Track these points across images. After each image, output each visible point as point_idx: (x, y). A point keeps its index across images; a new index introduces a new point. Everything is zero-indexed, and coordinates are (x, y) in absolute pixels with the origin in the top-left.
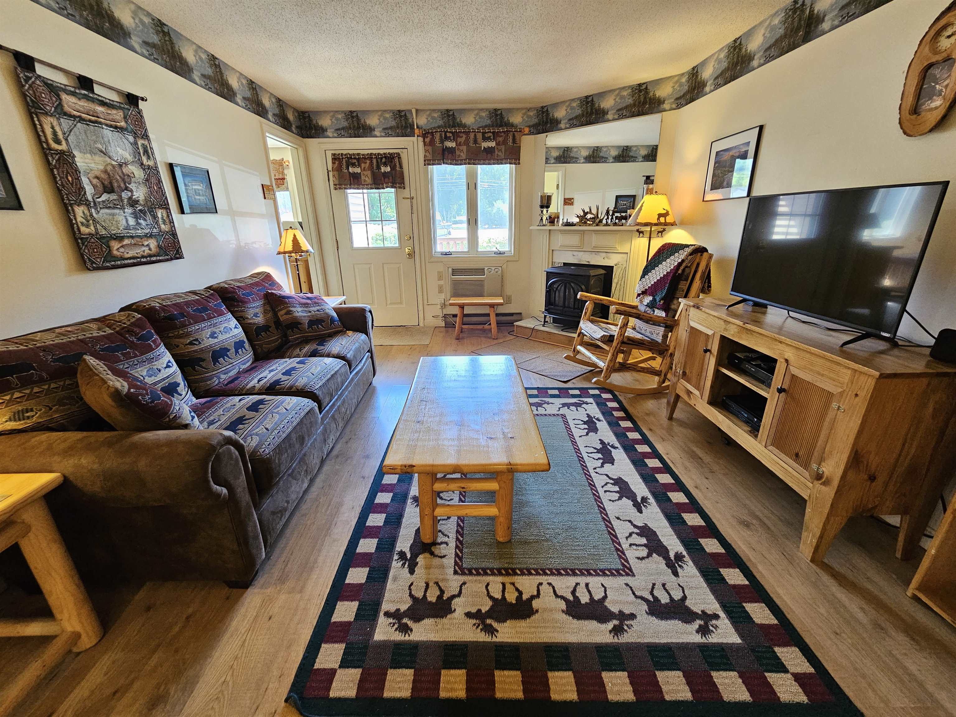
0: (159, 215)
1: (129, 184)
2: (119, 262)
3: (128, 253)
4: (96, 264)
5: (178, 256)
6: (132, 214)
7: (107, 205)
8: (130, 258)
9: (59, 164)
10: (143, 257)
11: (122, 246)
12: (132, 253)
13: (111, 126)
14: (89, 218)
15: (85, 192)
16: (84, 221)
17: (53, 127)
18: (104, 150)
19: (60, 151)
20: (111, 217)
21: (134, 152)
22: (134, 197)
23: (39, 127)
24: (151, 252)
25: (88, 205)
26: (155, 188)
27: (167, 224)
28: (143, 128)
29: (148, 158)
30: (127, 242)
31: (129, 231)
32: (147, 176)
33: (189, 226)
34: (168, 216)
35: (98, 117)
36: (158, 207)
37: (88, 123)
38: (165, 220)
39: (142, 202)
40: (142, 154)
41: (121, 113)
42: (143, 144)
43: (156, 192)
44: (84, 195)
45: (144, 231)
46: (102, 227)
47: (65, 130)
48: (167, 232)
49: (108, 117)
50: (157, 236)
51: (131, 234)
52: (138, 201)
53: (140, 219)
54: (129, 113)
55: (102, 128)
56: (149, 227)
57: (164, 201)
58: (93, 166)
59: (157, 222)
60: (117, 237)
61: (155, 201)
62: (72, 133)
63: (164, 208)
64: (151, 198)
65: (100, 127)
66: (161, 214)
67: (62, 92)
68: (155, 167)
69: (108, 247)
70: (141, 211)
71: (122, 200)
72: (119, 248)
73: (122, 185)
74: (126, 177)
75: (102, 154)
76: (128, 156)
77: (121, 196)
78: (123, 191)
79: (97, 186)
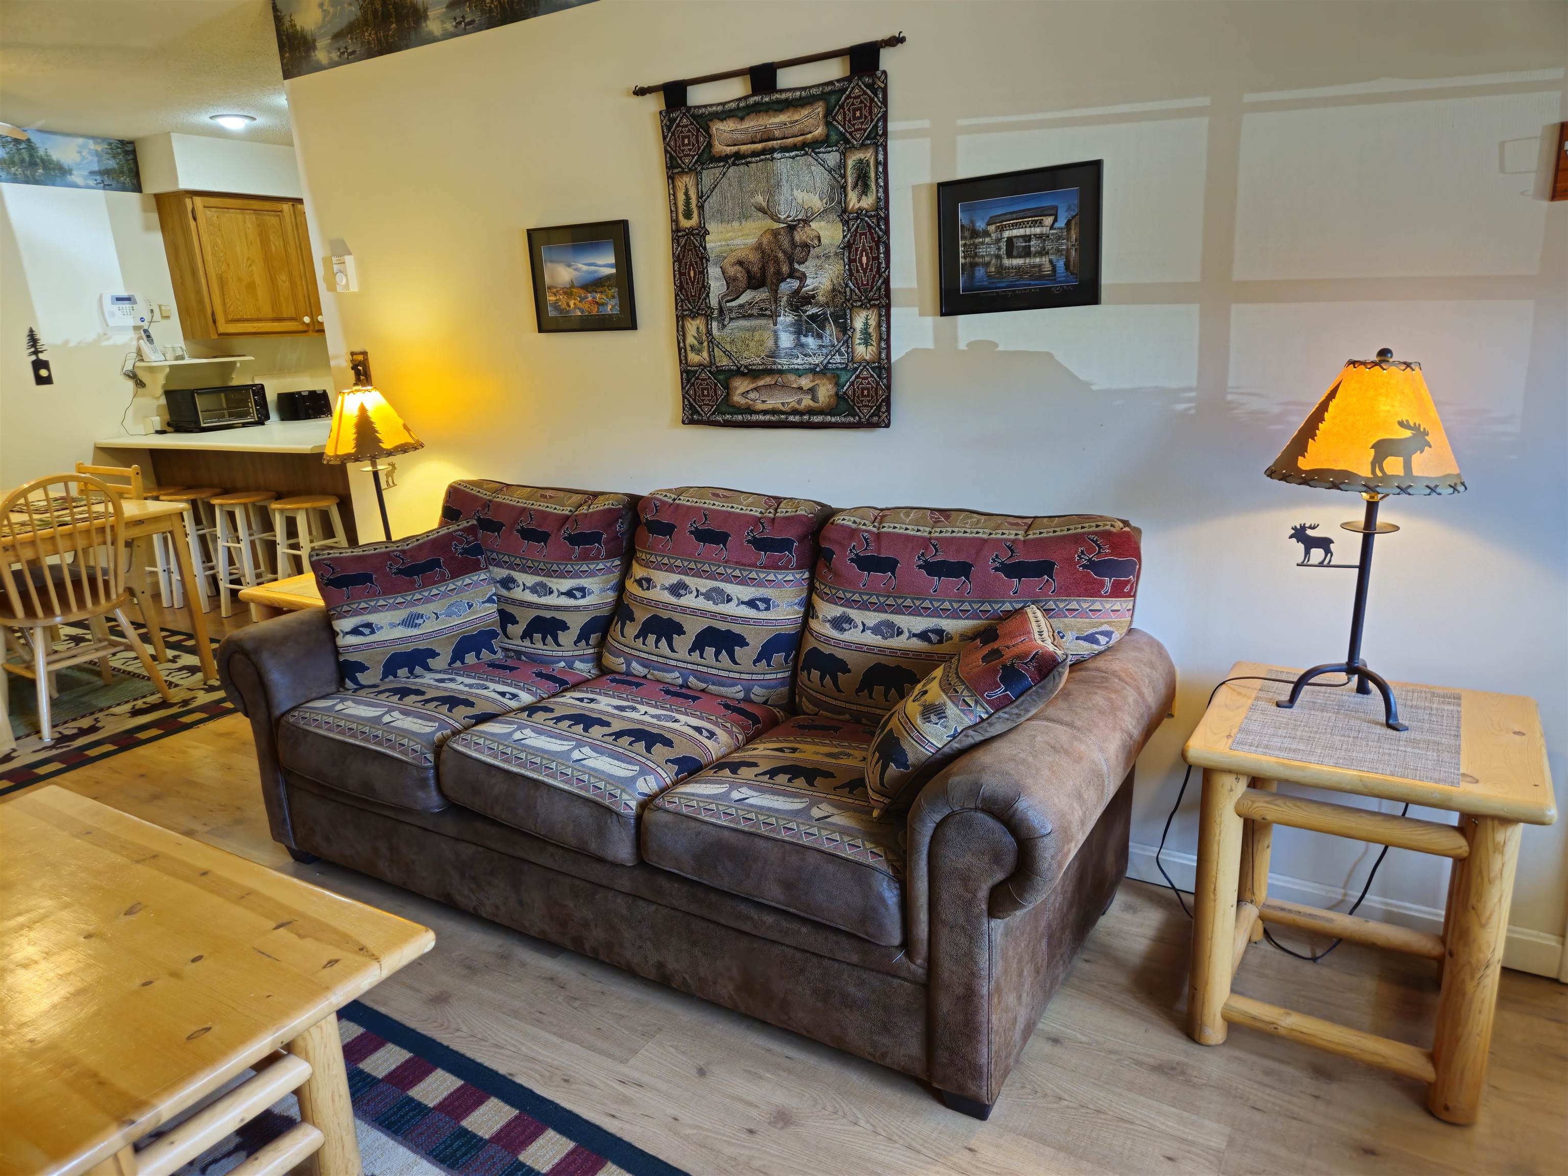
0: (858, 324)
1: (800, 263)
2: (740, 417)
3: (764, 402)
4: (699, 414)
5: (875, 419)
6: (793, 325)
7: (744, 313)
8: (765, 412)
9: (684, 252)
10: (794, 412)
11: (756, 389)
12: (773, 402)
13: (794, 148)
14: (704, 337)
15: (708, 295)
16: (696, 343)
17: (686, 194)
18: (764, 204)
19: (689, 230)
20: (748, 334)
21: (833, 188)
22: (804, 289)
23: (672, 197)
24: (817, 405)
25: (708, 318)
26: (864, 260)
27: (872, 345)
28: (872, 120)
29: (865, 191)
30: (768, 380)
31: (778, 360)
32: (851, 236)
33: (968, 345)
34: (879, 325)
35: (769, 140)
36: (861, 306)
37: (749, 159)
38: (870, 334)
39: (821, 298)
40: (849, 188)
41: (819, 109)
42: (861, 161)
43: (865, 271)
44: (705, 299)
45: (810, 360)
46: (724, 352)
47: (704, 191)
48: (868, 363)
49: (788, 132)
50: (839, 372)
51: (780, 367)
52: (813, 297)
53: (806, 336)
54: (843, 98)
55: (773, 159)
56: (825, 351)
57: (879, 289)
58: (738, 241)
59: (847, 340)
60: (750, 370)
61: (857, 291)
62: (716, 190)
63: (874, 305)
64: (847, 285)
65: (768, 159)
66: (863, 320)
67: (716, 121)
68: (877, 209)
69: (727, 387)
70: (813, 318)
71: (776, 300)
72: (747, 392)
73: (785, 269)
74: (798, 249)
75: (760, 214)
76: (816, 202)
77: (776, 291)
78: (784, 280)
79: (735, 279)
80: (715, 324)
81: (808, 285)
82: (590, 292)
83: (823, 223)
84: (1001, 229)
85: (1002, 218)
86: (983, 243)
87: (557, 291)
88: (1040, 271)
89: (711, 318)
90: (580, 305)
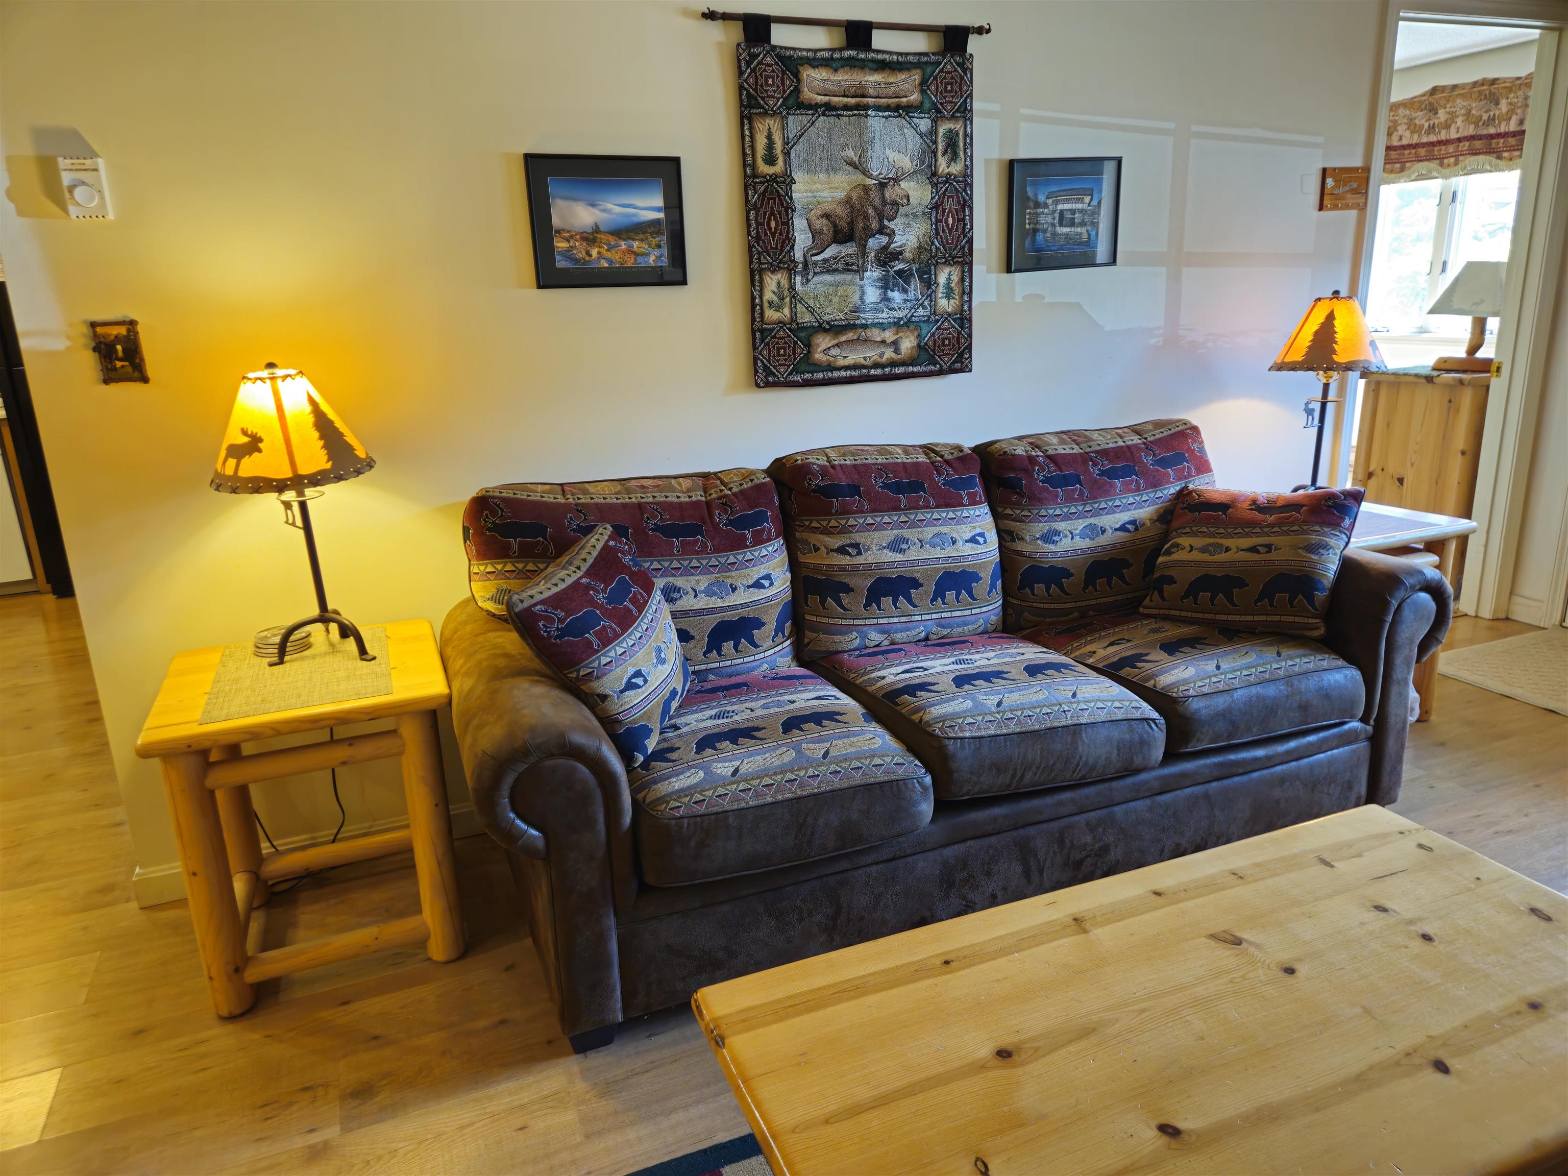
0: (942, 279)
1: (889, 220)
2: (821, 375)
3: (845, 357)
4: (775, 375)
5: (958, 365)
6: (879, 280)
7: (828, 268)
8: (847, 368)
9: (763, 200)
10: (876, 365)
11: (837, 345)
12: (854, 357)
13: (888, 108)
14: (786, 293)
15: (792, 248)
16: (775, 298)
17: (769, 137)
18: (856, 159)
19: (771, 176)
20: (831, 289)
21: (923, 152)
22: (892, 246)
23: (747, 139)
24: (899, 357)
25: (791, 271)
26: (950, 221)
27: (954, 298)
28: (962, 96)
29: (954, 158)
30: (850, 335)
31: (862, 315)
32: (939, 198)
33: (1023, 298)
34: (962, 280)
35: (864, 96)
36: (945, 263)
37: (840, 112)
38: (952, 289)
39: (908, 255)
40: (939, 153)
41: (916, 76)
42: (951, 131)
43: (950, 231)
44: (789, 252)
45: (895, 314)
46: (807, 308)
47: (791, 137)
48: (949, 315)
49: (884, 92)
50: (922, 324)
51: (864, 321)
52: (901, 253)
53: (892, 290)
54: (937, 71)
55: (867, 116)
56: (909, 305)
57: (963, 247)
58: (825, 194)
59: (931, 295)
60: (832, 326)
61: (942, 249)
62: (803, 138)
63: (958, 262)
64: (933, 243)
65: (862, 115)
66: (946, 275)
67: (806, 66)
68: (965, 176)
69: (808, 345)
70: (900, 273)
71: (864, 255)
72: (829, 348)
73: (875, 225)
74: (889, 206)
75: (850, 169)
76: (906, 163)
77: (865, 246)
78: (873, 236)
79: (821, 232)
80: (798, 279)
81: (896, 242)
82: (624, 240)
83: (912, 184)
84: (1056, 203)
85: (1059, 194)
86: (1043, 213)
87: (572, 237)
88: (1081, 238)
89: (795, 271)
90: (608, 255)
